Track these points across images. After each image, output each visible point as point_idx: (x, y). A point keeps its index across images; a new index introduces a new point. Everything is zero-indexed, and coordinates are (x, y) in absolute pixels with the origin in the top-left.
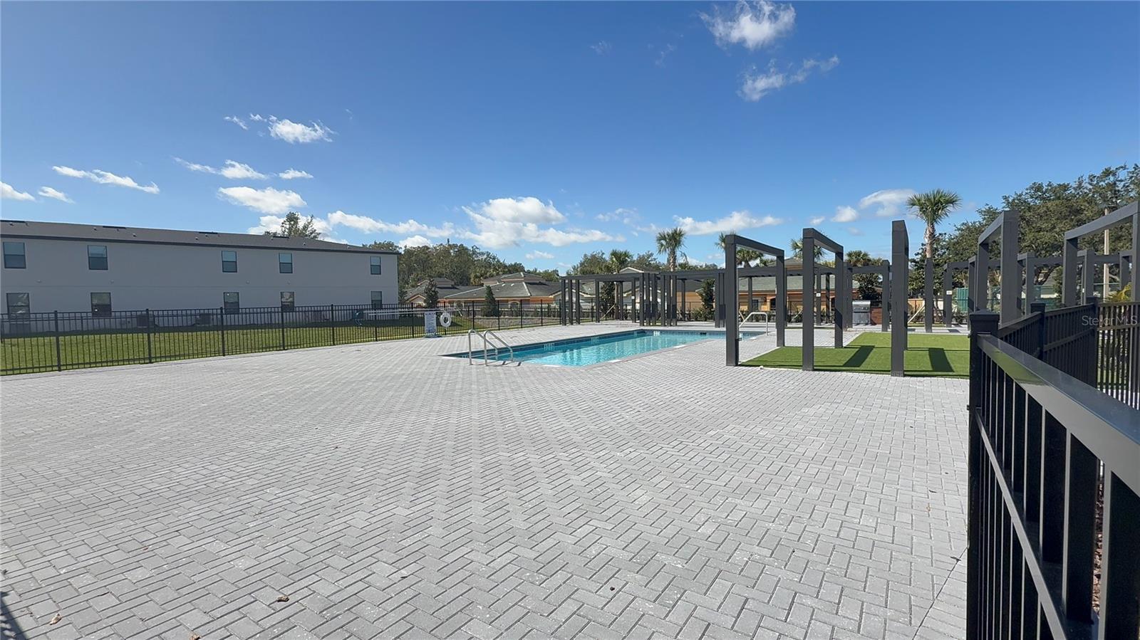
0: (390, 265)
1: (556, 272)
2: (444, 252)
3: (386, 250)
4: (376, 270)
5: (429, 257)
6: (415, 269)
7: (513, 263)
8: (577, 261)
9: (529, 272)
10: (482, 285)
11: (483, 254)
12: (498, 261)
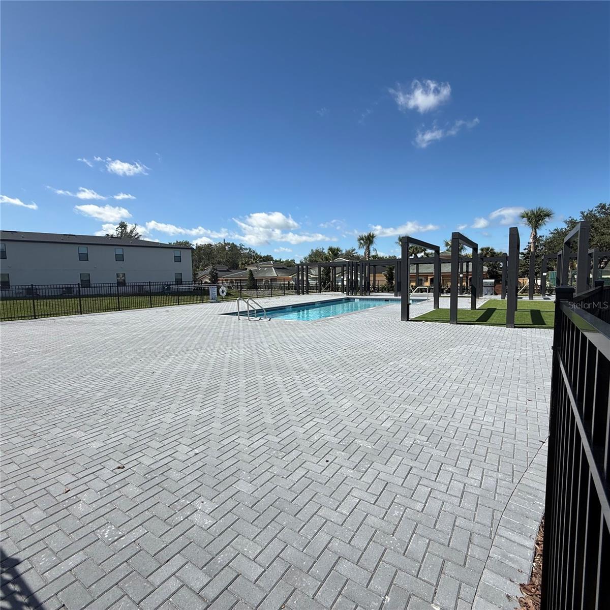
0: (187, 257)
1: (293, 261)
2: (222, 248)
3: (184, 246)
4: (178, 259)
5: (212, 251)
6: (203, 259)
7: (266, 255)
8: (307, 253)
9: (276, 261)
10: (246, 269)
11: (246, 249)
12: (256, 254)
